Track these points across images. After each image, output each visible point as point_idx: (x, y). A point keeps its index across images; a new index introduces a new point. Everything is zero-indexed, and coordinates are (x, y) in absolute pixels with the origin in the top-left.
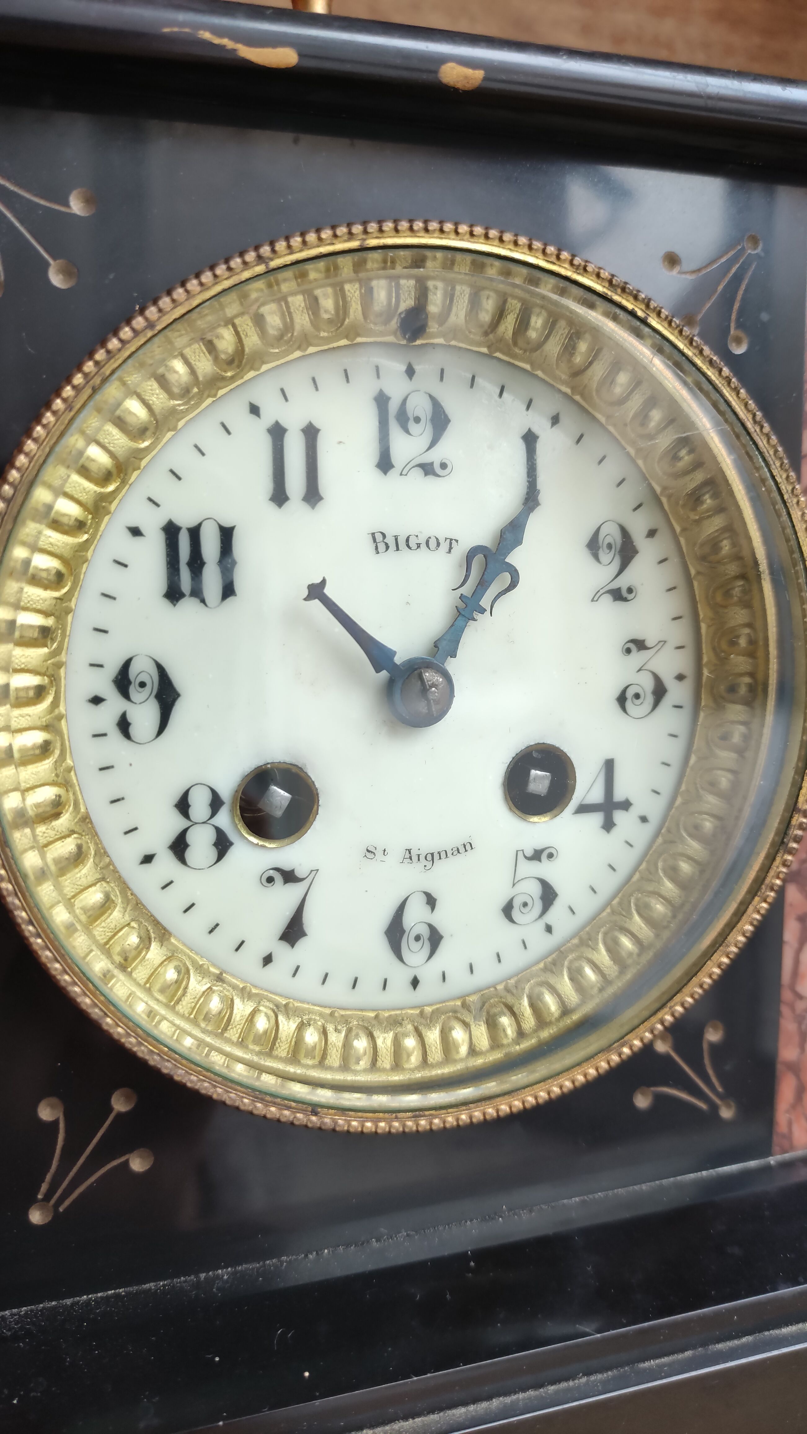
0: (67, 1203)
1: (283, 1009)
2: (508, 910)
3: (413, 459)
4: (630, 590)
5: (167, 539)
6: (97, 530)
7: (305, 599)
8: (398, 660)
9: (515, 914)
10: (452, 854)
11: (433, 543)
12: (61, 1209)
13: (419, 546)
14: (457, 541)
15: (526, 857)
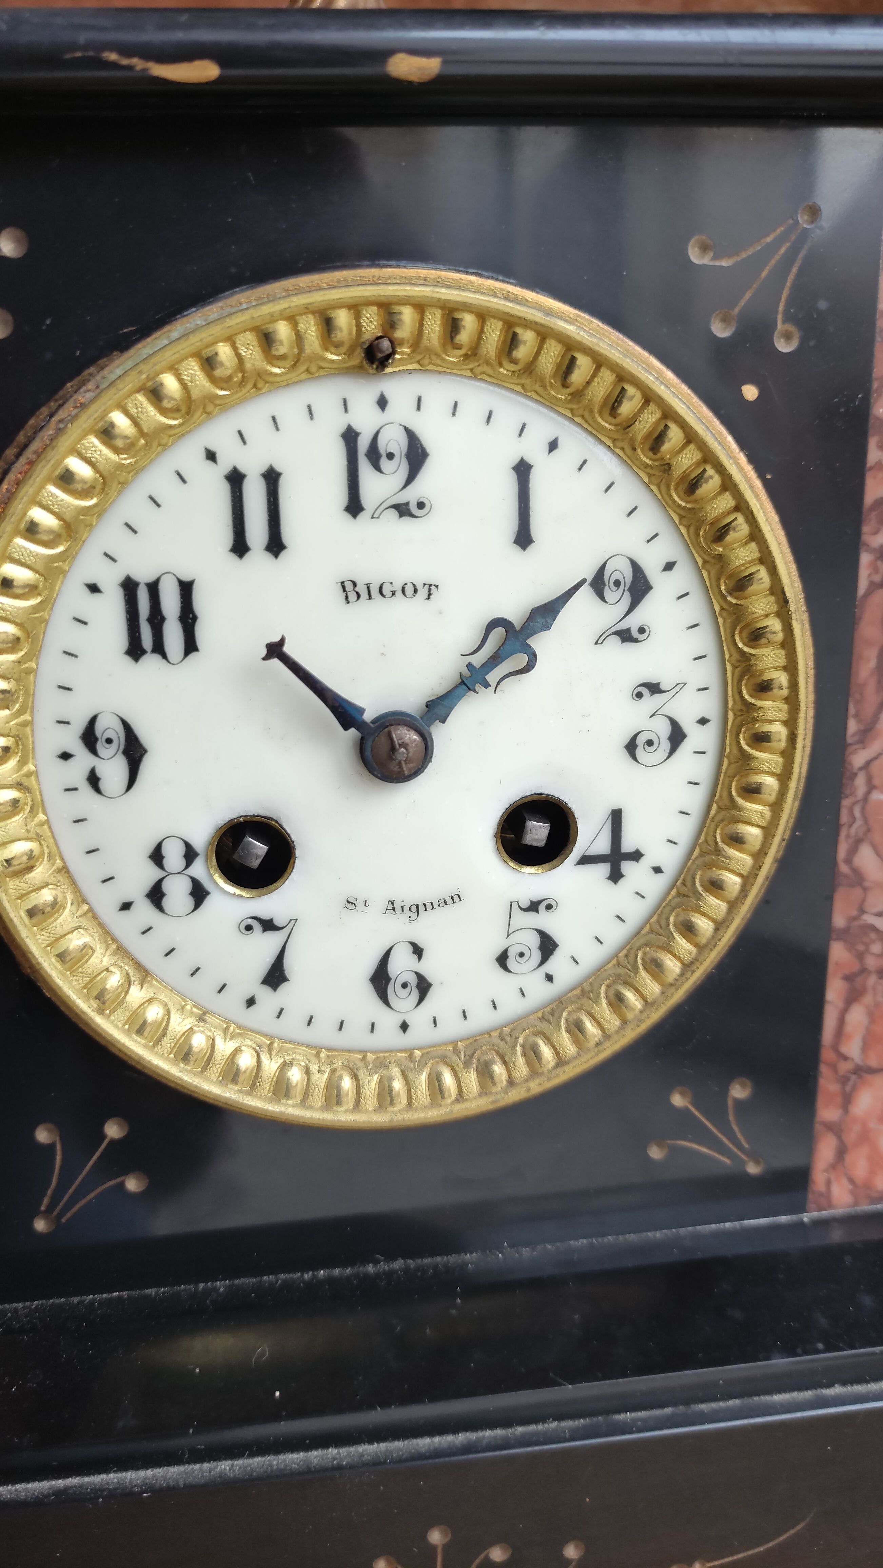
0: (68, 1215)
1: (266, 1049)
2: (502, 960)
3: (386, 500)
4: (642, 630)
5: (125, 595)
6: (52, 590)
7: (264, 659)
8: (368, 716)
9: (510, 963)
10: (439, 905)
11: (409, 590)
12: (63, 1220)
13: (393, 593)
14: (437, 586)
15: (521, 909)
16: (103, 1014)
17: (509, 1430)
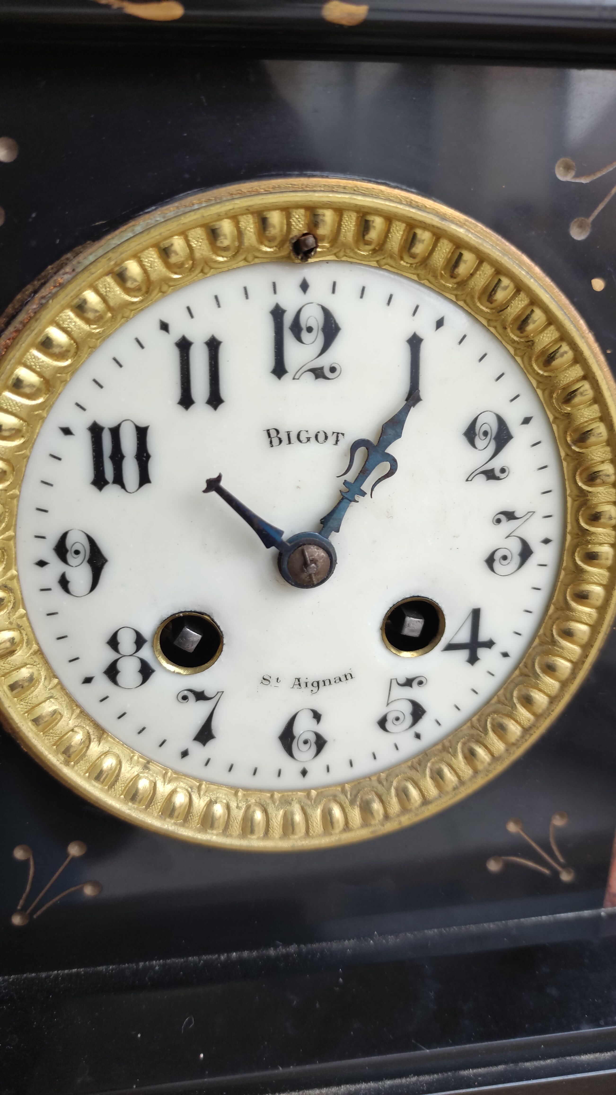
0: (39, 913)
1: (196, 790)
2: (382, 723)
3: (305, 365)
4: (503, 470)
5: (92, 437)
6: (33, 432)
7: (205, 491)
8: (285, 537)
9: (389, 725)
10: (335, 682)
11: (321, 437)
12: (35, 917)
13: (308, 439)
14: (343, 434)
15: (399, 684)
16: (68, 765)
17: (380, 1083)
